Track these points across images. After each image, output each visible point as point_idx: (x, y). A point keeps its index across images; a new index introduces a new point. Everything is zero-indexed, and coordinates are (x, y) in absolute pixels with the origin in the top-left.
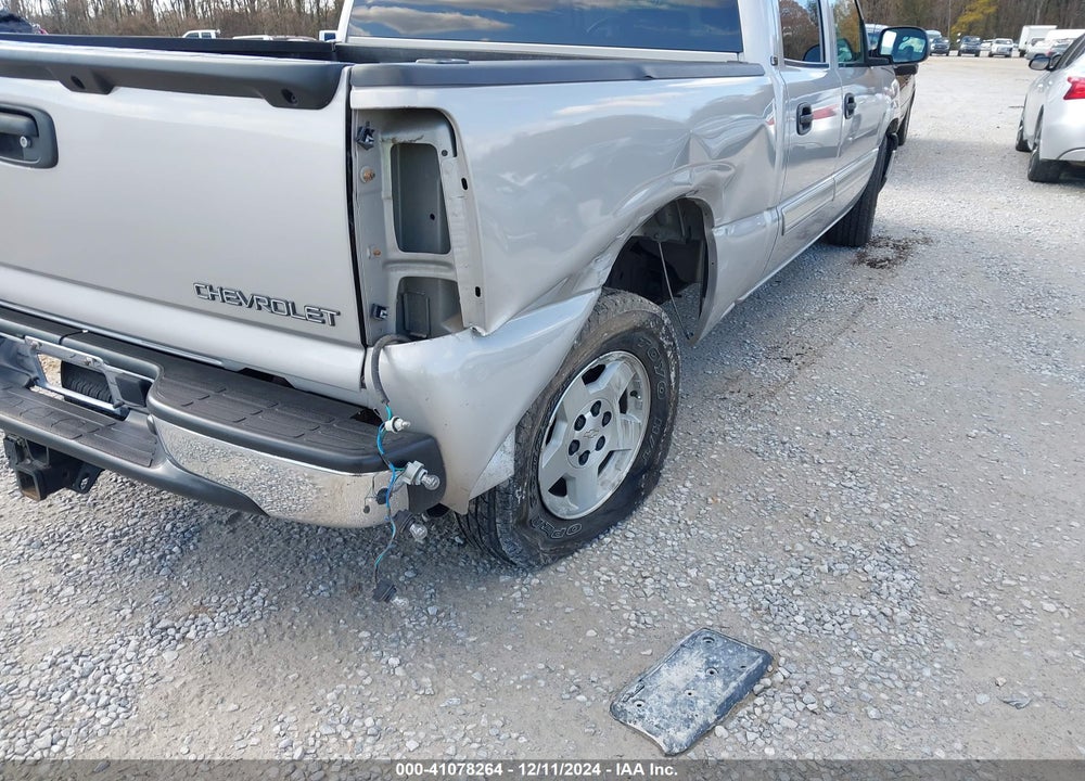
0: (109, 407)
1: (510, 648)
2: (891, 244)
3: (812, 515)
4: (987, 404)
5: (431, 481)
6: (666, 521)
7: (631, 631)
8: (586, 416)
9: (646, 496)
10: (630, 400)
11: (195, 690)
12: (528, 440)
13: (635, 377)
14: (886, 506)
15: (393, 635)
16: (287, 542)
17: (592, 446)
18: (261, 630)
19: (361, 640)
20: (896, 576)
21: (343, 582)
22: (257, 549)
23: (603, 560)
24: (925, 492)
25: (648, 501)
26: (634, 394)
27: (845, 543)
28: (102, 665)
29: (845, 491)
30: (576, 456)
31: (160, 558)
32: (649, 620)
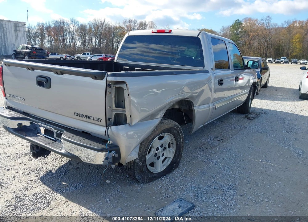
0: (53, 139)
1: (135, 199)
2: (255, 114)
3: (214, 176)
4: (267, 154)
5: (117, 155)
6: (178, 175)
7: (163, 198)
8: (159, 148)
9: (174, 169)
10: (171, 145)
11: (63, 202)
12: (143, 151)
13: (172, 139)
14: (233, 175)
15: (109, 195)
16: (88, 174)
17: (161, 155)
18: (80, 191)
19: (101, 195)
20: (231, 191)
21: (100, 183)
22: (81, 175)
23: (161, 183)
24: (244, 173)
25: (175, 171)
26: (172, 144)
27: (220, 183)
28: (44, 196)
29: (224, 172)
30: (156, 157)
31: (60, 175)
32: (168, 196)
